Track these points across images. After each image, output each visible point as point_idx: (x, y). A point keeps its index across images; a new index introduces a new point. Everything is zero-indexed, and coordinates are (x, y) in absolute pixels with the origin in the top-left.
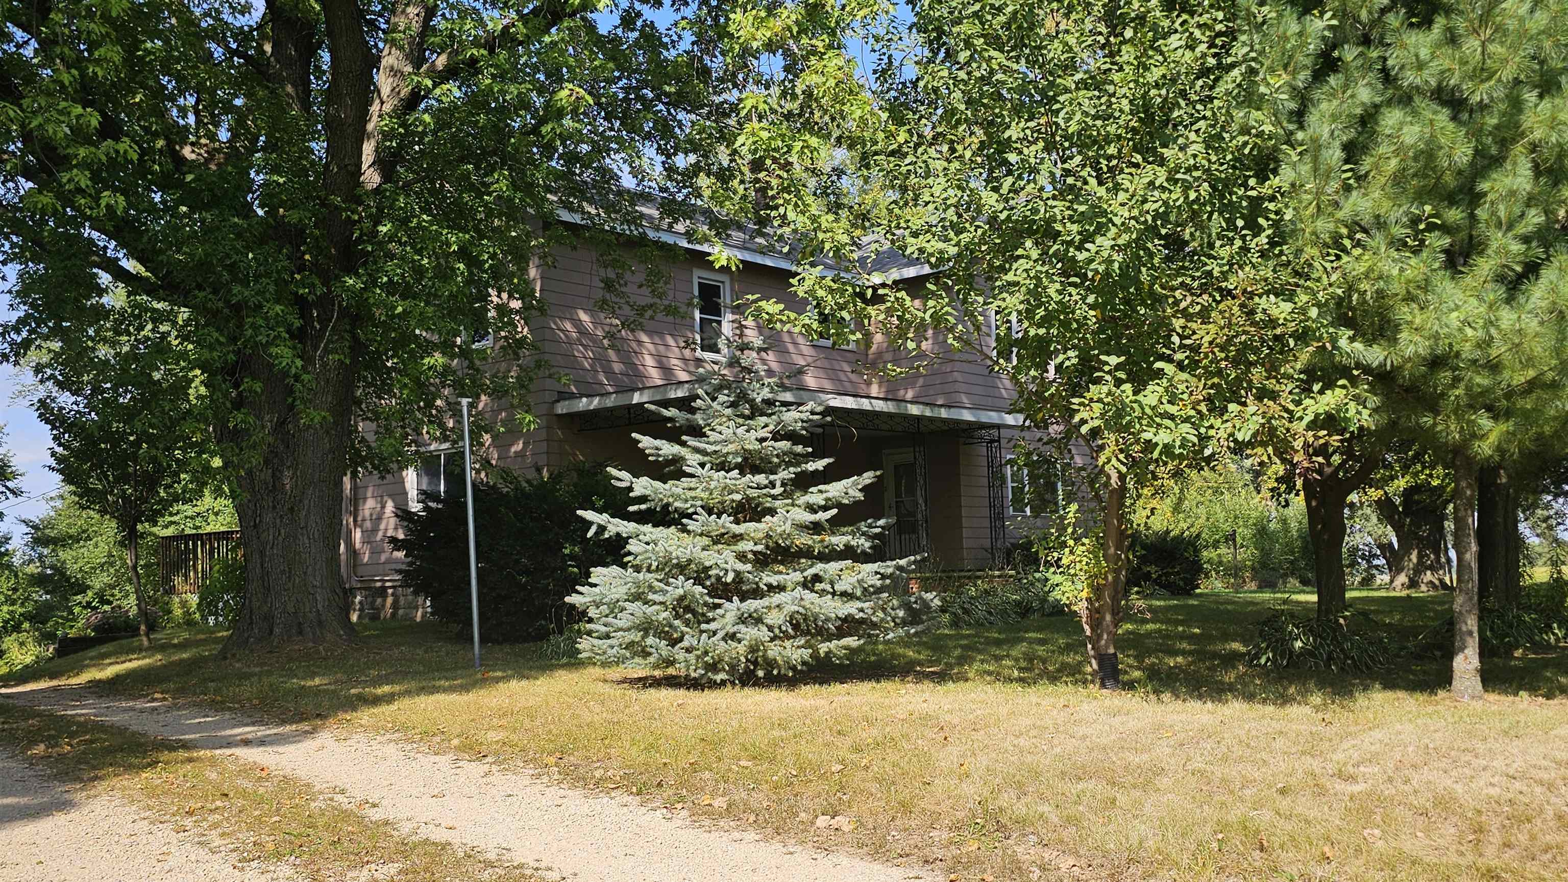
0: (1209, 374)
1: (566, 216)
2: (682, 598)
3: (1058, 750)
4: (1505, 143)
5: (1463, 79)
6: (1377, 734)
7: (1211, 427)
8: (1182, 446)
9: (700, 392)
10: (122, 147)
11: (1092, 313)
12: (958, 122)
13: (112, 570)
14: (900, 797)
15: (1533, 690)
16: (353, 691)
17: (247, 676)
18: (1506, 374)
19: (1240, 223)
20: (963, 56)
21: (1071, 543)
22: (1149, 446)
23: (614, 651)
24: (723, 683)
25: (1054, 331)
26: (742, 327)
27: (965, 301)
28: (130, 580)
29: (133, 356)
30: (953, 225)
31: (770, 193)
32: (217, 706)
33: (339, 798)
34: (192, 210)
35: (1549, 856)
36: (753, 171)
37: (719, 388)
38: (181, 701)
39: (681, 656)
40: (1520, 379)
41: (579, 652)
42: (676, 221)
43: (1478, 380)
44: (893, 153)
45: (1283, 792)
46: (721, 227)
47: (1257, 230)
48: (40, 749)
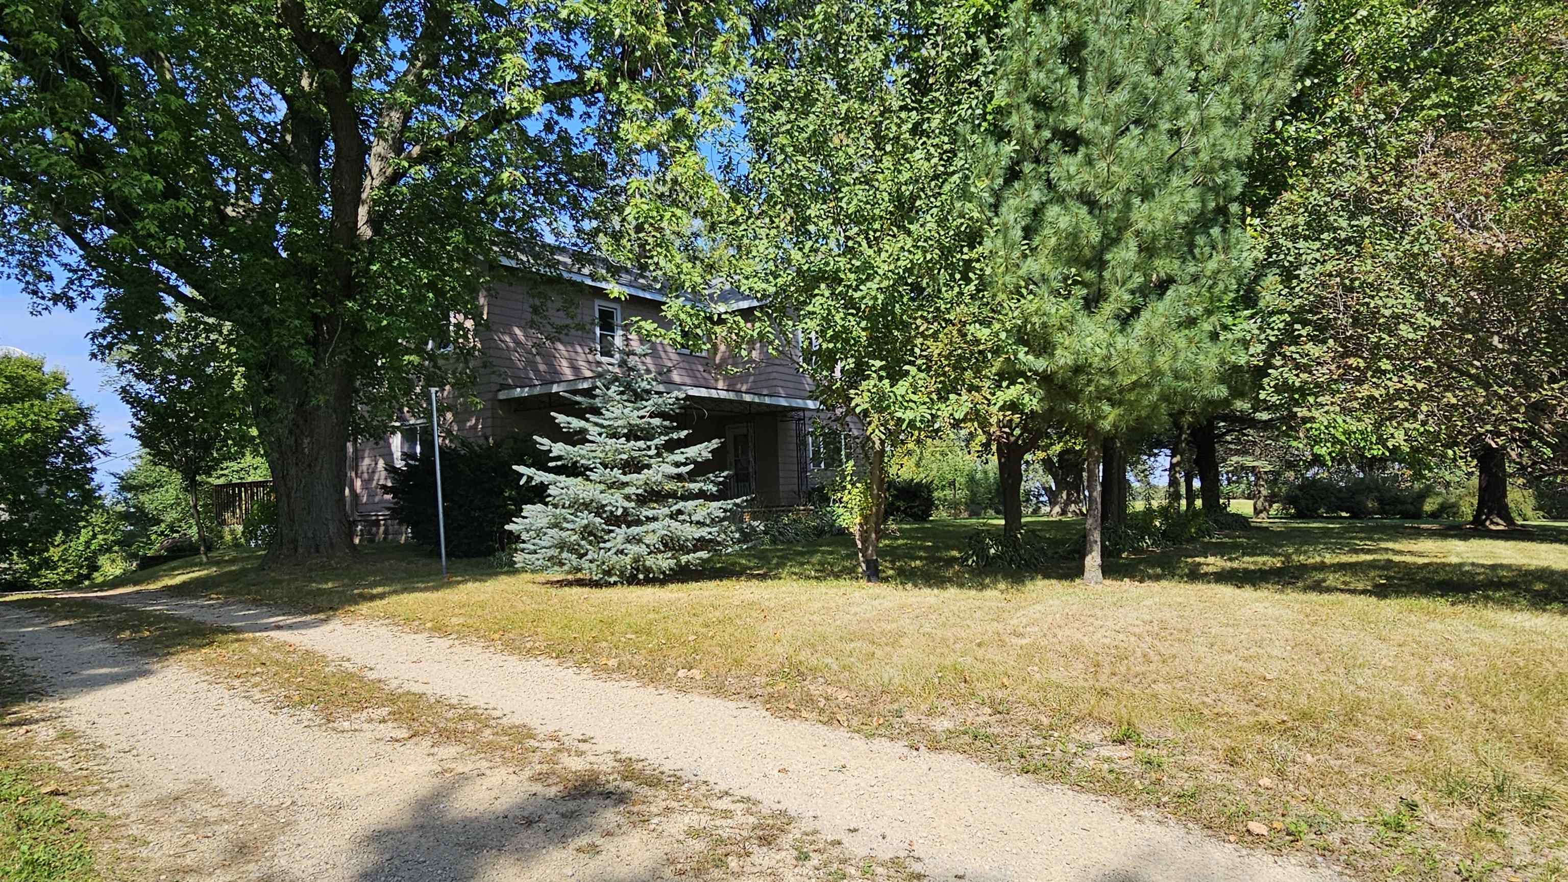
0: (938, 375)
1: (505, 262)
2: (586, 527)
3: (838, 623)
4: (1120, 230)
5: (1096, 187)
6: (1038, 607)
7: (938, 409)
8: (921, 421)
9: (599, 384)
10: (181, 204)
11: (864, 334)
12: (776, 203)
13: (179, 509)
14: (734, 656)
15: (1132, 577)
16: (356, 591)
17: (280, 582)
18: (1120, 377)
19: (958, 276)
20: (779, 158)
21: (849, 486)
22: (900, 421)
23: (540, 562)
24: (615, 583)
25: (839, 345)
26: (627, 339)
27: (780, 324)
28: (192, 515)
29: (191, 356)
30: (772, 273)
31: (648, 247)
32: (256, 603)
33: (346, 664)
34: (233, 252)
35: (1138, 680)
36: (637, 232)
37: (612, 382)
38: (231, 600)
39: (586, 565)
40: (1127, 381)
41: (515, 563)
42: (583, 266)
43: (1103, 381)
44: (732, 223)
45: (979, 645)
46: (615, 271)
47: (968, 281)
48: (126, 634)
